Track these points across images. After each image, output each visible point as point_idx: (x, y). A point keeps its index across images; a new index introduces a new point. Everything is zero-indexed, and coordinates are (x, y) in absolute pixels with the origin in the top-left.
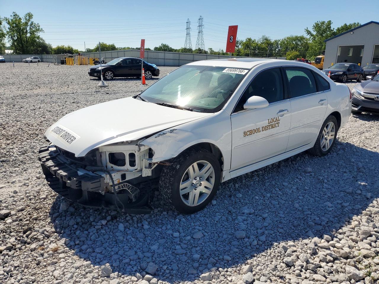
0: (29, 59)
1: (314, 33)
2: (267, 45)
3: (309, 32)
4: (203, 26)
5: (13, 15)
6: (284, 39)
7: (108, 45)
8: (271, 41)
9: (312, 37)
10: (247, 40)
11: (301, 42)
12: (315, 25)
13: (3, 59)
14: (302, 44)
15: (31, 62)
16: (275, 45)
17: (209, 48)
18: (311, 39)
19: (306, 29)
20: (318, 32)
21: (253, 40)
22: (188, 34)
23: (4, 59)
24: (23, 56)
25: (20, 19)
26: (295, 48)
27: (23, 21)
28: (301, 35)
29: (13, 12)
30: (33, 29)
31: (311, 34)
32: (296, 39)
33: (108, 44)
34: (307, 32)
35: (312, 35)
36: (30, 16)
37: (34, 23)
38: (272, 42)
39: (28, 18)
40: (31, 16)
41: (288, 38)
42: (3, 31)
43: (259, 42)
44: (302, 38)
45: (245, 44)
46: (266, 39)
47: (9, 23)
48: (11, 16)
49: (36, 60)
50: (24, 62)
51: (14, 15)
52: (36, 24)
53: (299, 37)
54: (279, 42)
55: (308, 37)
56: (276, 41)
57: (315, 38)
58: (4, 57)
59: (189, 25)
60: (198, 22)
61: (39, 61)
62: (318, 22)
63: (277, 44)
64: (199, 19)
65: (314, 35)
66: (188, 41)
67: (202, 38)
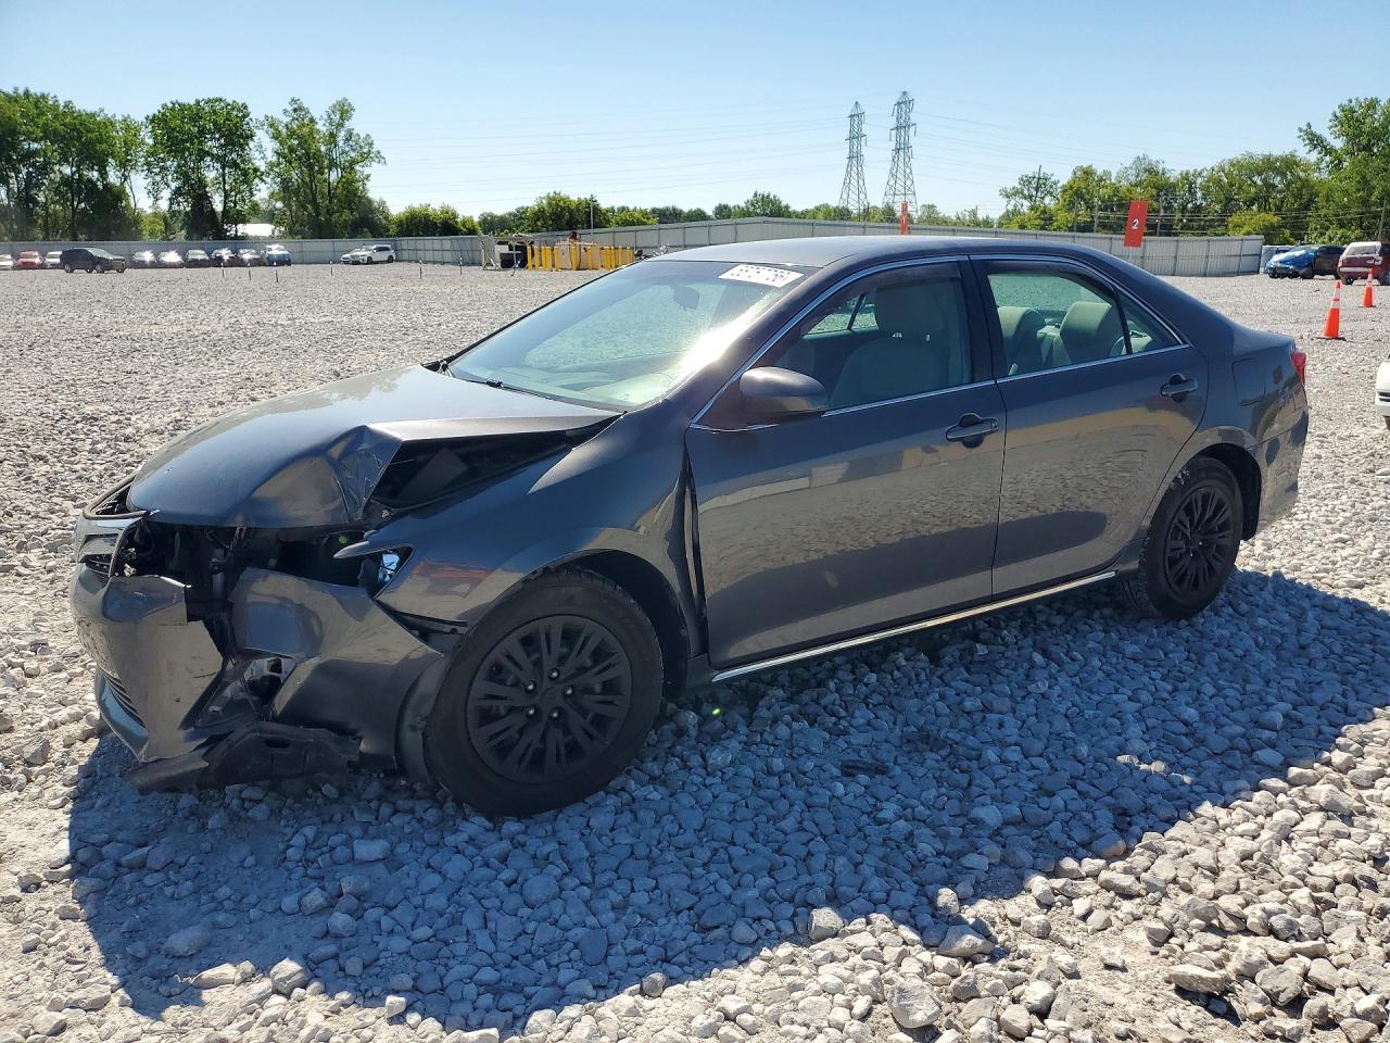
0: (362, 253)
1: (1338, 144)
2: (1154, 192)
3: (1315, 141)
4: (912, 129)
5: (290, 108)
6: (1216, 169)
7: (576, 199)
8: (1167, 175)
9: (1328, 158)
10: (1078, 173)
11: (1284, 175)
12: (1338, 114)
13: (284, 255)
14: (1288, 185)
15: (370, 261)
16: (1182, 192)
17: (924, 206)
18: (1323, 165)
19: (1305, 128)
20: (1353, 138)
21: (1099, 172)
22: (855, 157)
23: (286, 252)
24: (340, 244)
25: (312, 120)
26: (1261, 199)
27: (322, 127)
28: (1287, 152)
29: (293, 100)
30: (353, 155)
31: (1325, 147)
32: (1269, 165)
33: (574, 198)
34: (1307, 142)
35: (1328, 151)
36: (344, 111)
37: (355, 132)
38: (1172, 180)
39: (336, 118)
40: (347, 111)
41: (1233, 165)
42: (254, 162)
43: (1124, 183)
44: (1289, 164)
45: (1072, 188)
46: (1150, 171)
47: (276, 136)
48: (285, 111)
49: (384, 256)
50: (346, 263)
51: (295, 110)
52: (363, 136)
53: (1277, 160)
54: (1199, 180)
55: (1314, 156)
56: (1185, 177)
57: (1340, 162)
58: (286, 249)
59: (860, 125)
60: (895, 114)
61: (390, 260)
62: (1353, 104)
63: (1190, 187)
64: (899, 104)
65: (1336, 151)
66: (854, 182)
67: (908, 171)
